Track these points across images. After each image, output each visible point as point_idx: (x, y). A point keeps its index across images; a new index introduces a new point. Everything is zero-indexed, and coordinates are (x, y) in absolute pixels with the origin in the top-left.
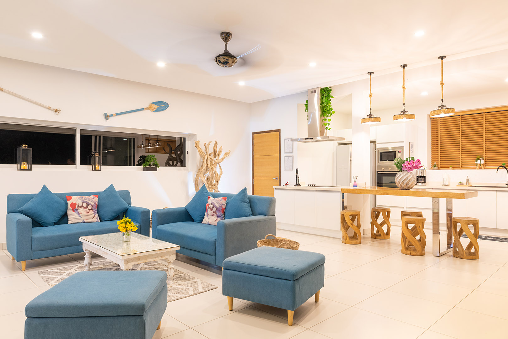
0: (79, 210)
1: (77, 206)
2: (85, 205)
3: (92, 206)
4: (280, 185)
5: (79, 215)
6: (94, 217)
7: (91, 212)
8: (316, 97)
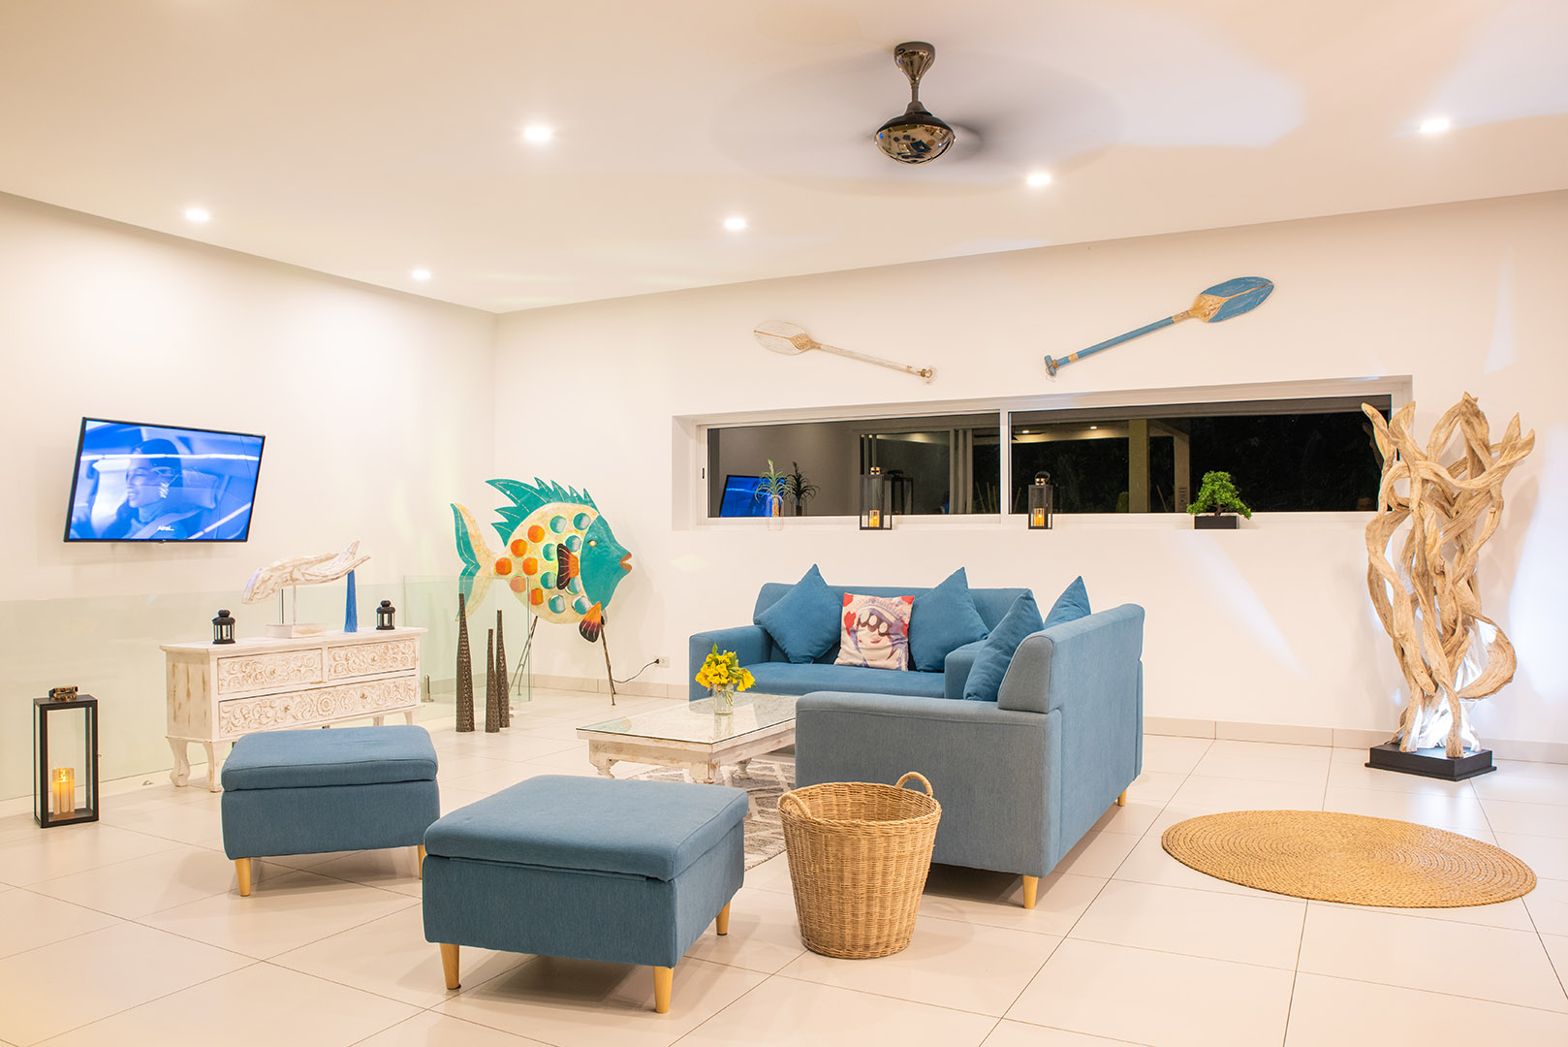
0: (858, 634)
1: (856, 621)
2: (873, 621)
3: (890, 625)
5: (856, 644)
6: (892, 654)
7: (885, 641)
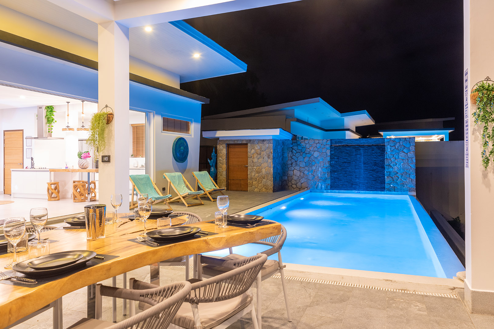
4: (23, 168)
8: (44, 112)
